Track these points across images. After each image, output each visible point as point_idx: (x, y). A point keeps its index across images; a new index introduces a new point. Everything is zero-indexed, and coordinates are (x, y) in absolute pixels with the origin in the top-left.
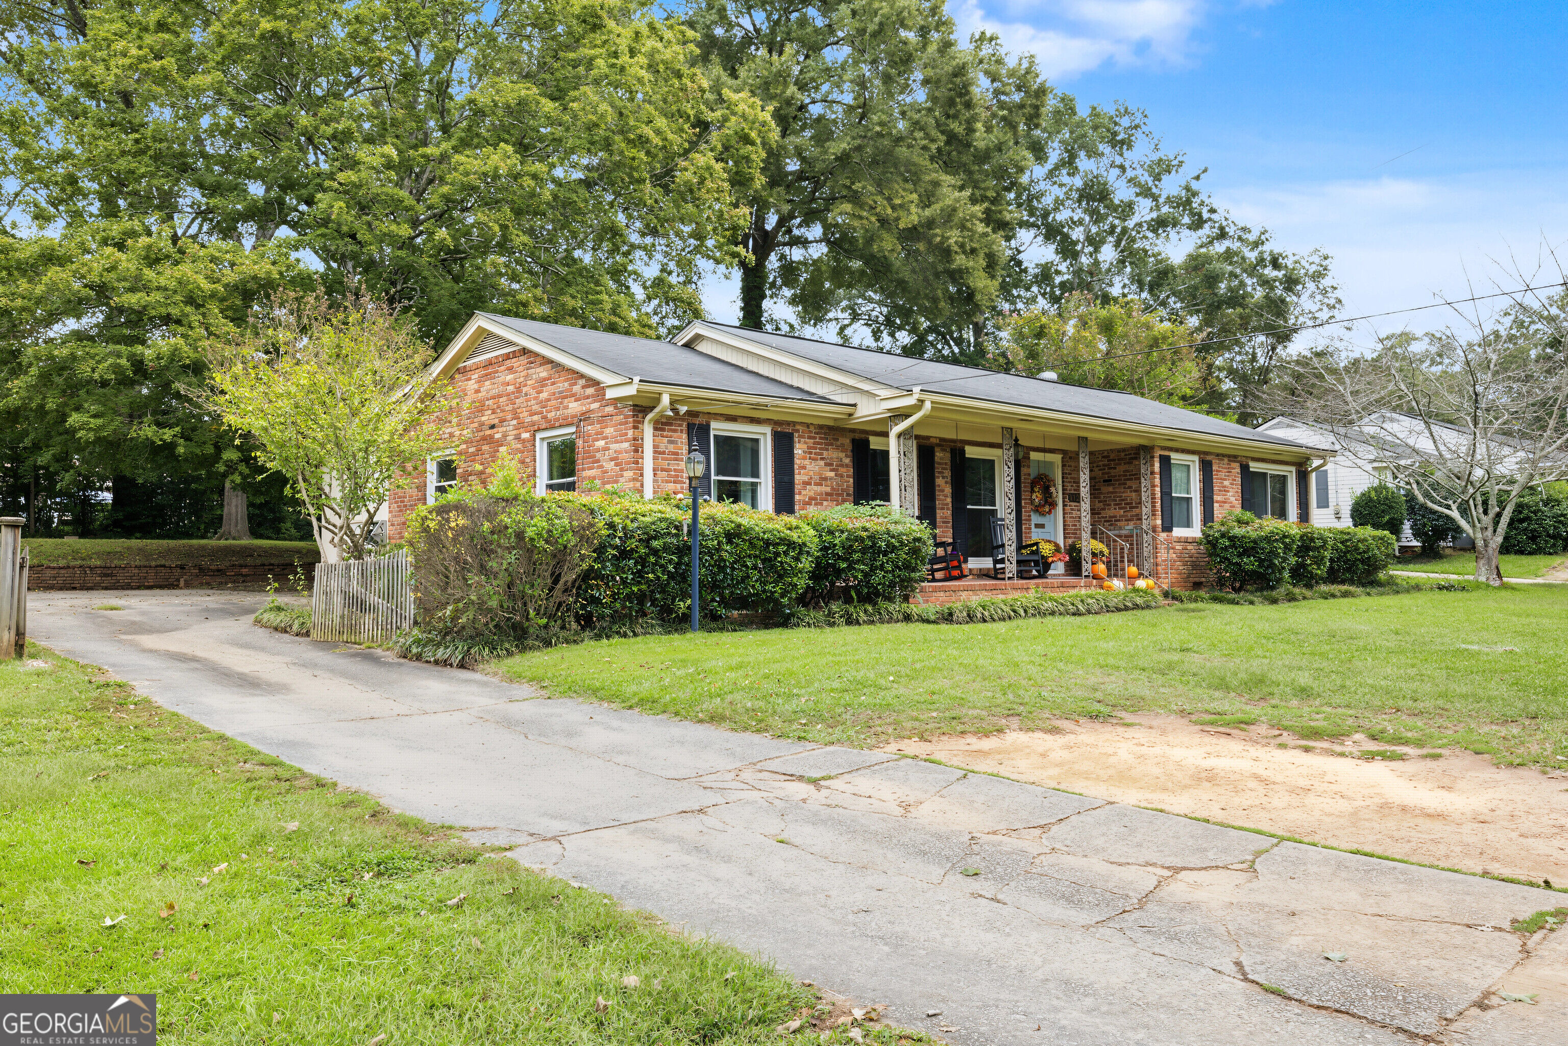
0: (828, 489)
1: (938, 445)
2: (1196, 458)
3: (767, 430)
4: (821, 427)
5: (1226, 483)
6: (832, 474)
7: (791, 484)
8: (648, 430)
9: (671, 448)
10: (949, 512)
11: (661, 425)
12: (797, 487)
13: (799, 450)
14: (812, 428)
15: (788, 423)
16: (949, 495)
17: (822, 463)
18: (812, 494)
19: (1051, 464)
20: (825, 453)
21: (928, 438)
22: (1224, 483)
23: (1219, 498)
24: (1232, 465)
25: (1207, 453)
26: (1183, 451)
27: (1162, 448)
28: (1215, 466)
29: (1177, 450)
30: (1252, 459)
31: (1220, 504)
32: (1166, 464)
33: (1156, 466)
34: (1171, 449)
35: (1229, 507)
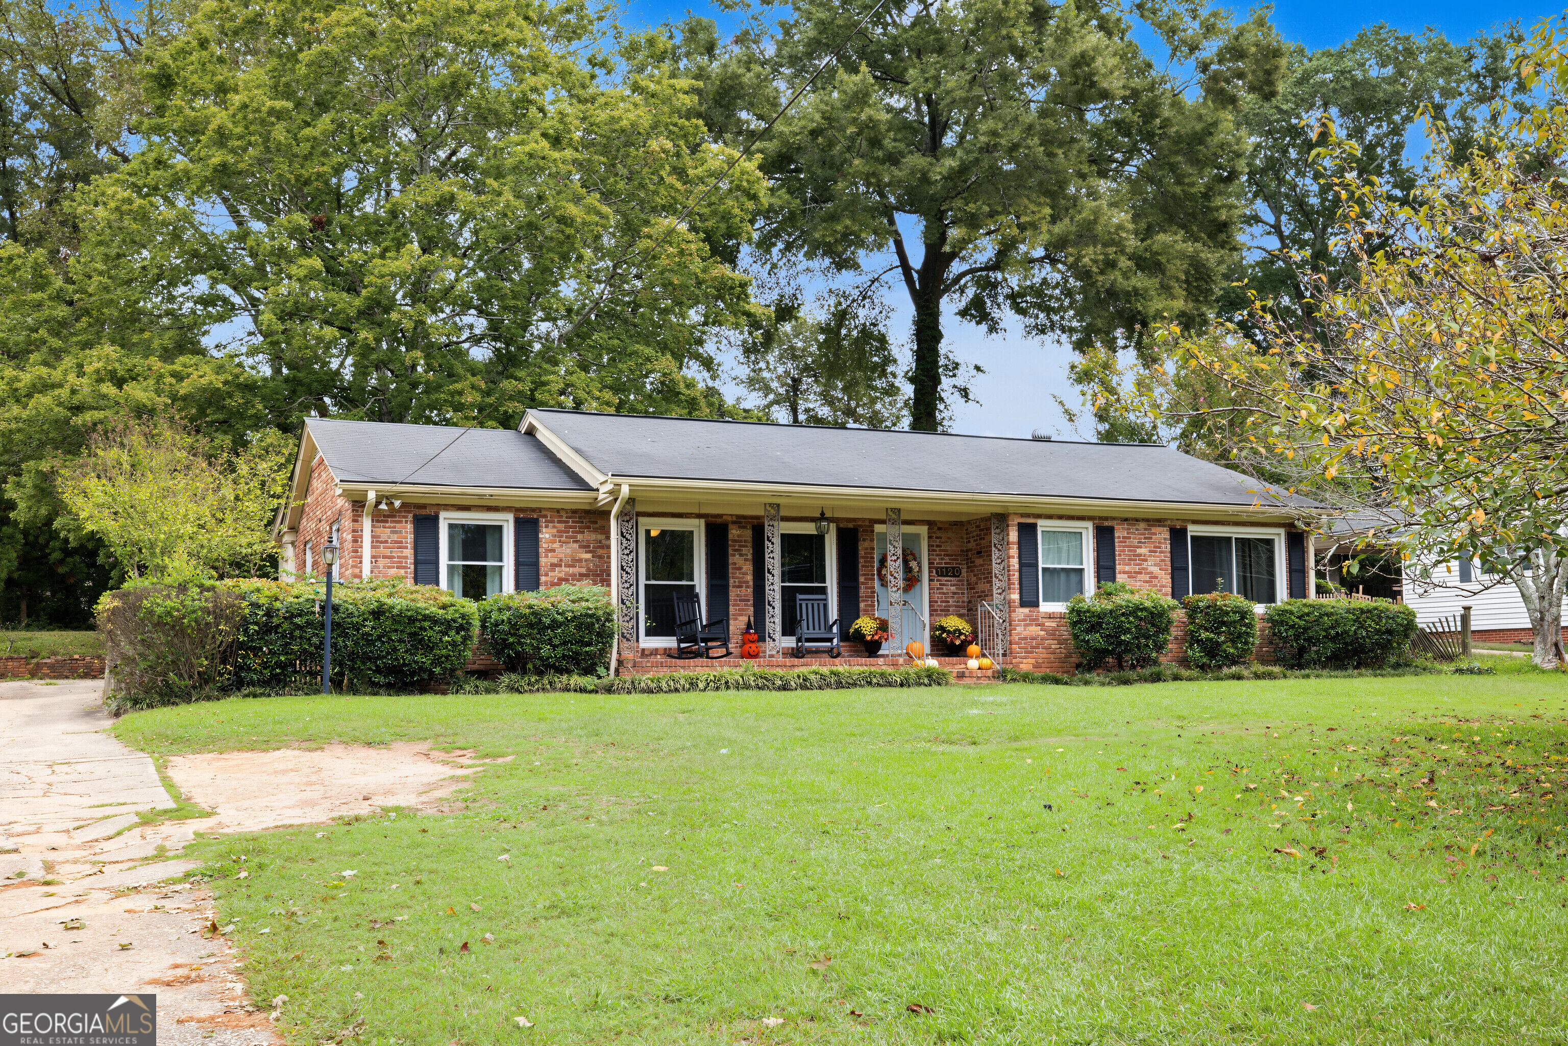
0: (584, 571)
1: (733, 523)
2: (1090, 525)
3: (510, 517)
4: (574, 512)
5: (1142, 551)
6: (589, 556)
7: (536, 564)
8: (367, 524)
9: (395, 537)
10: (750, 590)
11: (379, 518)
12: (542, 570)
13: (545, 534)
14: (563, 513)
15: (533, 510)
16: (750, 572)
17: (576, 546)
18: (562, 575)
19: (917, 536)
20: (579, 537)
21: (720, 516)
22: (1139, 551)
23: (1127, 568)
24: (1154, 530)
25: (1106, 519)
26: (1060, 517)
27: (1023, 515)
28: (1119, 533)
29: (1050, 517)
30: (1195, 522)
31: (1131, 575)
32: (1028, 532)
33: (1013, 536)
34: (1039, 516)
35: (1147, 578)
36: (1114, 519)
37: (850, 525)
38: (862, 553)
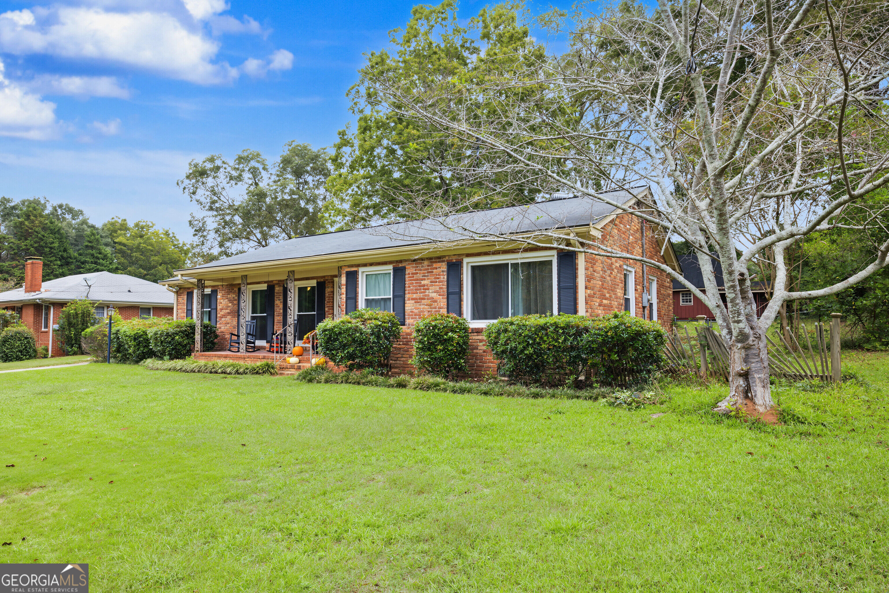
1: (277, 284)
2: (390, 267)
5: (426, 282)
8: (176, 297)
10: (282, 317)
16: (282, 308)
21: (272, 281)
22: (423, 282)
23: (415, 296)
24: (435, 265)
25: (401, 261)
26: (371, 264)
27: (349, 266)
28: (410, 270)
29: (365, 265)
30: (468, 255)
31: (417, 301)
32: (352, 277)
33: (343, 280)
34: (358, 266)
35: (429, 302)
36: (406, 261)
37: (322, 280)
38: (327, 295)
